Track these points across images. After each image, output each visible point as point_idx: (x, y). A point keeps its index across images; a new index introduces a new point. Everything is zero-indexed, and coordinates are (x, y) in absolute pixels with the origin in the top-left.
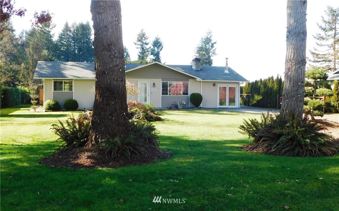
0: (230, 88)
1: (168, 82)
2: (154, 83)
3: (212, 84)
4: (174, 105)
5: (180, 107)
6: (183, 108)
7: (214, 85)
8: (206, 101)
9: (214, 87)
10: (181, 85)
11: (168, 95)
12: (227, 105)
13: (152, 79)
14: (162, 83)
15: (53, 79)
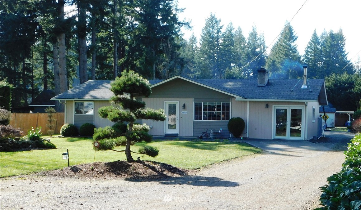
0: (293, 111)
1: (203, 102)
2: (184, 104)
3: (264, 105)
4: (205, 134)
5: (212, 136)
6: (214, 138)
7: (267, 106)
8: (256, 129)
9: (267, 109)
10: (220, 106)
11: (202, 120)
12: (288, 136)
13: (182, 99)
14: (195, 103)
15: (75, 101)
